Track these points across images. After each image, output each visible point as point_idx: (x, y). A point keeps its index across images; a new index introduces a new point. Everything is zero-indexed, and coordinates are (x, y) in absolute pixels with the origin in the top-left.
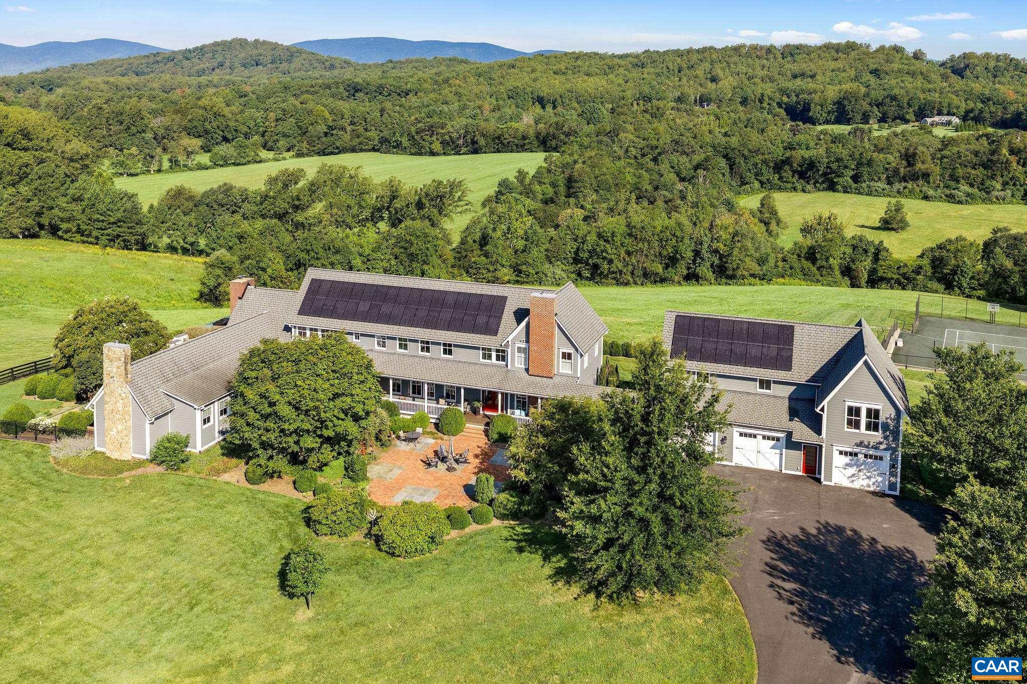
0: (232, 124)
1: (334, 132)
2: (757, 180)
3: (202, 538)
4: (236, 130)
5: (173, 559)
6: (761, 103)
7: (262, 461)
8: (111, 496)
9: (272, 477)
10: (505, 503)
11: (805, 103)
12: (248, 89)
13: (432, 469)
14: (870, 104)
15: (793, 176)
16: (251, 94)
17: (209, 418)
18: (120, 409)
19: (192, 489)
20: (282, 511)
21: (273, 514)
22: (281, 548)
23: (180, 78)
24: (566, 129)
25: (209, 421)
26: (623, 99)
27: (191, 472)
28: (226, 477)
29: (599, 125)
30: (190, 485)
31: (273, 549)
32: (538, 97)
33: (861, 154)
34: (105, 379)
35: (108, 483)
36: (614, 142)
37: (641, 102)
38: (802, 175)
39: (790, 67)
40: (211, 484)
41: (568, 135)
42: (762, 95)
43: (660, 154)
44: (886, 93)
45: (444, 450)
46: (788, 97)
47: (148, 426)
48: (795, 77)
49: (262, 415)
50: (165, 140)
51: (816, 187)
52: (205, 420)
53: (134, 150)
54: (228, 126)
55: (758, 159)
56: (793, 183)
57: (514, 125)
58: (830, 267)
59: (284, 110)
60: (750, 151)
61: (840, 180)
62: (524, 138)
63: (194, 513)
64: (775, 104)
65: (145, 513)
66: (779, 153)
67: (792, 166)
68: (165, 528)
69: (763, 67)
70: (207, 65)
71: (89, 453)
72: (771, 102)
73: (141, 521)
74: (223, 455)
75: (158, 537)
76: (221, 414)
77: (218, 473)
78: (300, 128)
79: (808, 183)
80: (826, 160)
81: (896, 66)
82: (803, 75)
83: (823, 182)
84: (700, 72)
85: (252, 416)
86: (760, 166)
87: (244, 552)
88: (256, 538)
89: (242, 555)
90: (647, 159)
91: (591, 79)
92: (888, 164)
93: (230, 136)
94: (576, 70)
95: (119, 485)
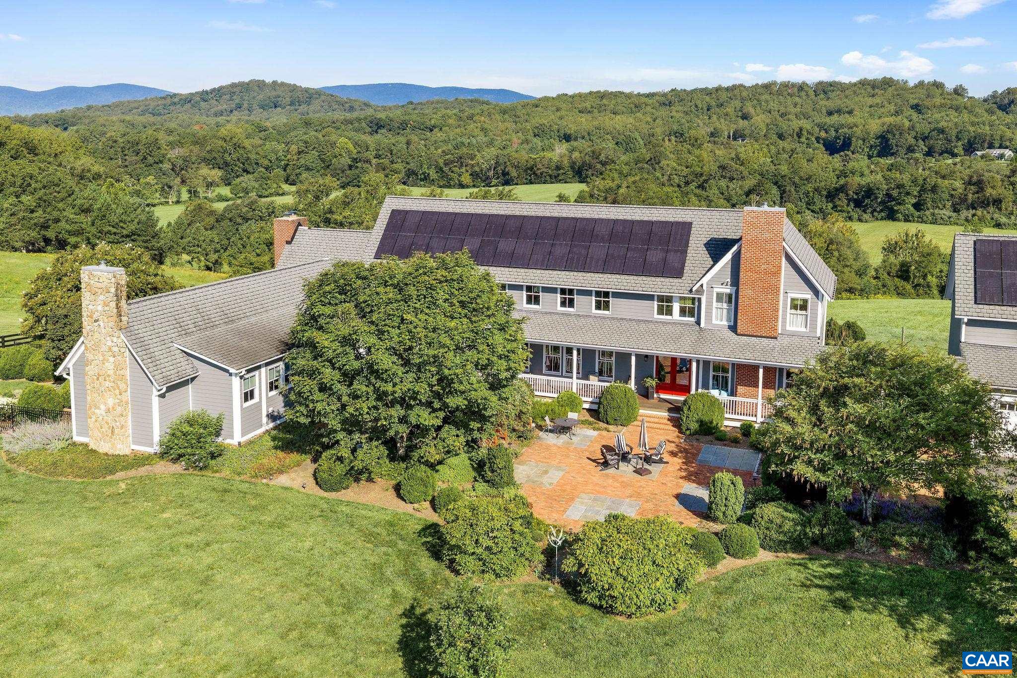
0: (253, 156)
1: (359, 165)
2: (809, 209)
3: (249, 578)
4: (257, 164)
5: (199, 617)
6: (799, 137)
7: (345, 453)
8: (93, 508)
9: (357, 480)
10: (778, 521)
11: (845, 137)
12: (268, 124)
13: (611, 471)
14: (915, 138)
15: (848, 205)
16: (271, 130)
17: (252, 392)
18: (111, 372)
19: (228, 497)
20: (384, 533)
21: (370, 537)
22: (395, 596)
23: (197, 118)
24: (602, 157)
25: (252, 397)
26: (653, 135)
27: (226, 473)
28: (283, 480)
29: (637, 154)
30: (226, 491)
31: (381, 597)
32: (565, 135)
33: (924, 180)
34: (85, 324)
35: (89, 488)
36: (655, 170)
37: (673, 138)
38: (858, 204)
39: (824, 104)
40: (259, 489)
41: (604, 164)
42: (801, 129)
43: (706, 181)
44: (932, 126)
45: (623, 444)
46: (826, 132)
47: (155, 401)
48: (830, 113)
49: (345, 375)
50: (183, 172)
51: (873, 216)
52: (246, 394)
53: (150, 179)
54: (248, 158)
55: (809, 187)
56: (848, 212)
57: (548, 155)
58: (929, 286)
59: (306, 142)
60: (801, 178)
61: (901, 208)
62: (558, 168)
63: (234, 535)
64: (813, 139)
65: (150, 535)
66: (832, 181)
67: (847, 195)
68: (186, 560)
69: (795, 105)
70: (225, 106)
71: (63, 444)
72: (809, 136)
73: (143, 548)
74: (276, 448)
75: (172, 575)
76: (271, 389)
77: (270, 473)
78: (323, 161)
79: (865, 211)
80: (886, 187)
81: (938, 101)
82: (839, 111)
83: (881, 211)
84: (730, 110)
85: (329, 374)
86: (811, 194)
87: (329, 602)
88: (346, 578)
89: (324, 608)
90: (692, 186)
91: (618, 117)
92: (954, 190)
93: (250, 169)
94: (601, 109)
95: (107, 491)
